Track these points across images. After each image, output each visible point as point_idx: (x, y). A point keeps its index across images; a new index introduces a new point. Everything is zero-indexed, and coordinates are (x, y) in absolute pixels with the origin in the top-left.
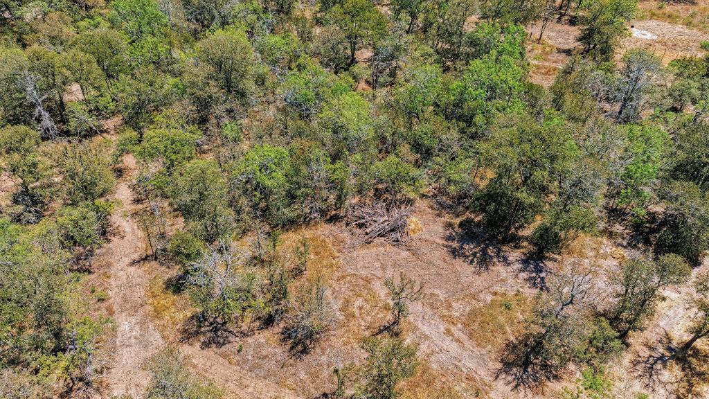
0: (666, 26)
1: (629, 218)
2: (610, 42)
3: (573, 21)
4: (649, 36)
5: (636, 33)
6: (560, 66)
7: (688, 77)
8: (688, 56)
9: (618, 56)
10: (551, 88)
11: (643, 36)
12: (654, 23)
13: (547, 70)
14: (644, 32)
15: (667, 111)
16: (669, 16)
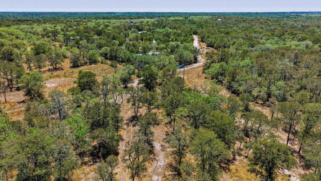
0: (58, 79)
1: (88, 153)
2: (40, 92)
3: (18, 89)
4: (54, 85)
5: (48, 85)
6: (23, 109)
7: (76, 94)
8: (72, 87)
9: (46, 96)
10: (24, 120)
11: (52, 86)
12: (52, 80)
13: (18, 113)
14: (51, 84)
15: (76, 108)
16: (57, 76)
